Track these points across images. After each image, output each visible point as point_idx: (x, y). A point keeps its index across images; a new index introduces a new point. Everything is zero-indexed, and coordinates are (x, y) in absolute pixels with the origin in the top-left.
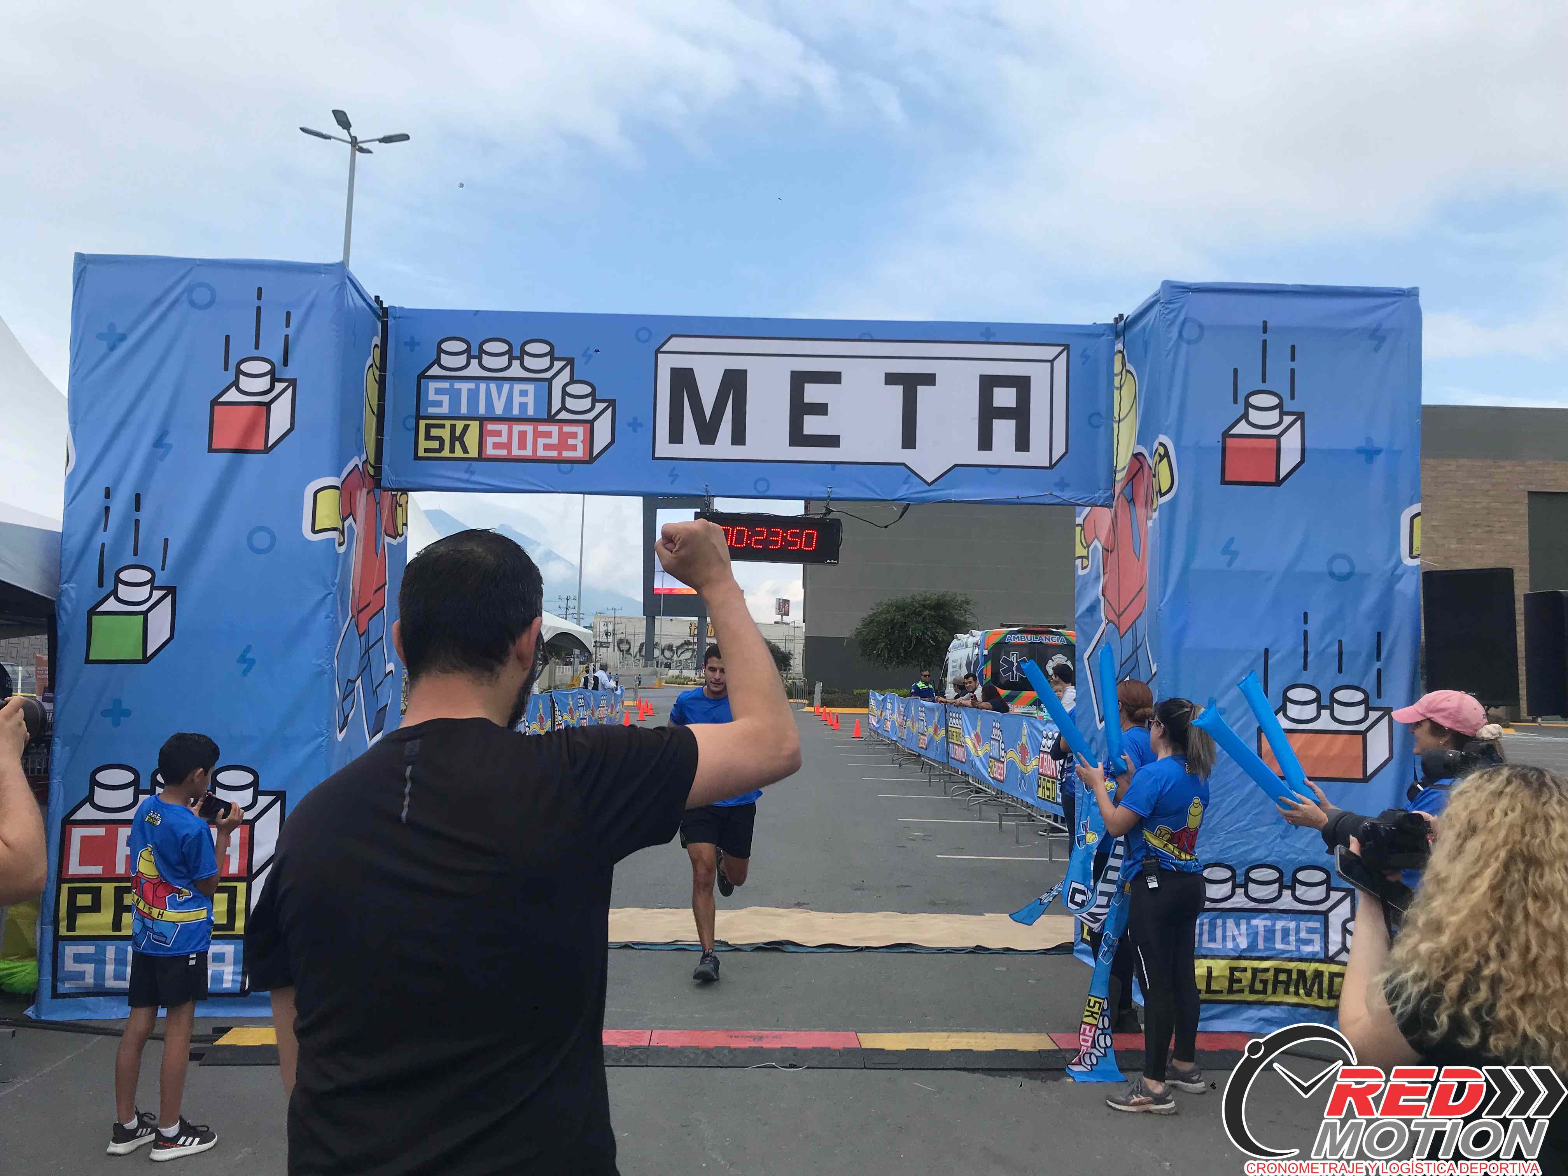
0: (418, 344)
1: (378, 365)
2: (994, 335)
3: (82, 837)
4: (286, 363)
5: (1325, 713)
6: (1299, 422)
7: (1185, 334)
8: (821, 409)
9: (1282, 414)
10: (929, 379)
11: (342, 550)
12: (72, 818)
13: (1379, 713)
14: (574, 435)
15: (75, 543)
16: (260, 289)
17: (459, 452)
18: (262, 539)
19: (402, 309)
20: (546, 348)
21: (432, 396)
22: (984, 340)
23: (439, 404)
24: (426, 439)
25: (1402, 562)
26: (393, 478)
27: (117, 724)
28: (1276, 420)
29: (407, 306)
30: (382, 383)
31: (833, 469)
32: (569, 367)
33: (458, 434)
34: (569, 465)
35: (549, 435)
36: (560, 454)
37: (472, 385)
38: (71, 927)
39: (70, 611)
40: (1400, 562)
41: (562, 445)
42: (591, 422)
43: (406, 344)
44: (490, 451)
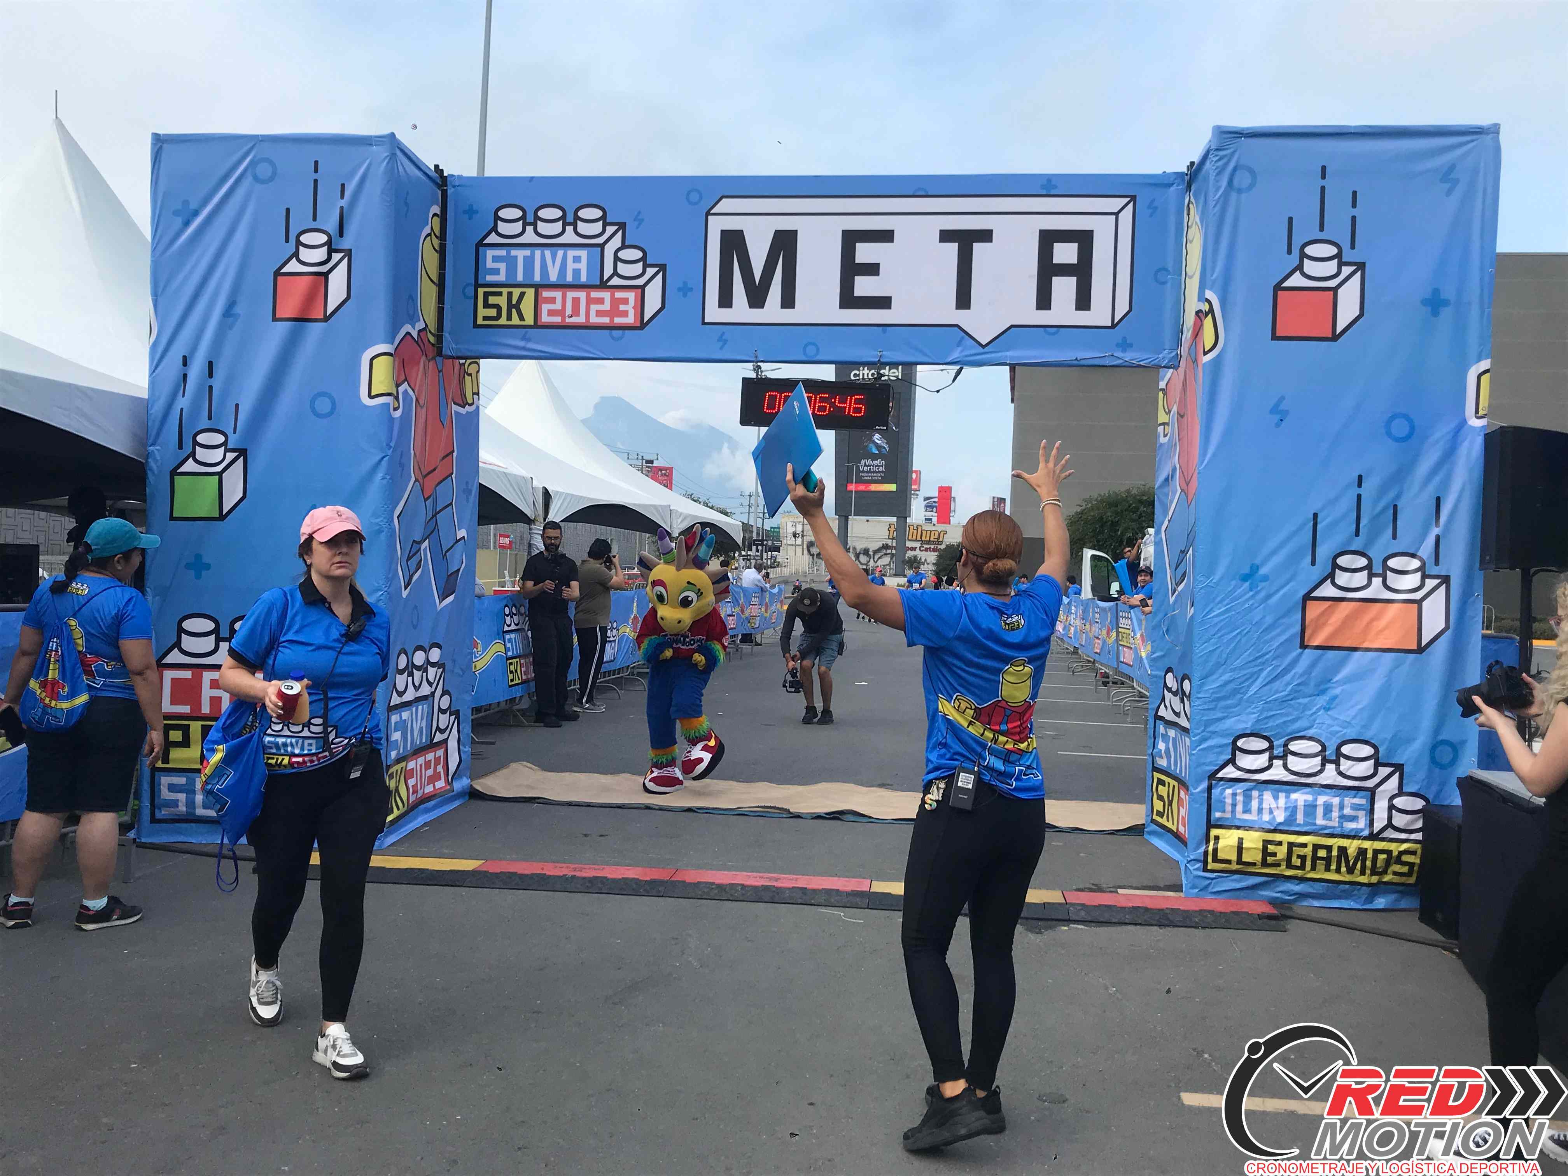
0: (477, 212)
1: (438, 234)
2: (1055, 187)
3: (172, 679)
4: (341, 234)
5: (1377, 581)
6: (1359, 273)
7: (1236, 182)
8: (872, 269)
9: (1340, 265)
10: (986, 236)
11: (398, 414)
12: (163, 662)
13: (1437, 581)
14: (625, 301)
15: (157, 409)
16: (316, 163)
17: (515, 320)
18: (323, 405)
19: (460, 177)
20: (598, 213)
21: (490, 264)
22: (1044, 192)
23: (496, 272)
24: (484, 308)
25: (1466, 422)
26: (454, 346)
27: (198, 576)
28: (1334, 271)
29: (465, 174)
30: (442, 252)
31: (884, 332)
32: (620, 233)
33: (514, 302)
34: (621, 332)
35: (601, 301)
36: (612, 320)
37: (527, 252)
38: (166, 760)
39: (156, 472)
40: (1464, 422)
41: (615, 311)
42: (643, 288)
43: (465, 212)
44: (545, 318)
